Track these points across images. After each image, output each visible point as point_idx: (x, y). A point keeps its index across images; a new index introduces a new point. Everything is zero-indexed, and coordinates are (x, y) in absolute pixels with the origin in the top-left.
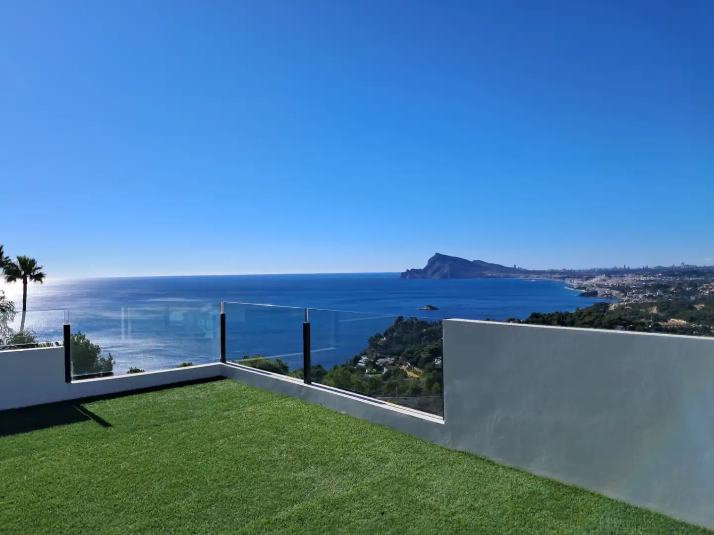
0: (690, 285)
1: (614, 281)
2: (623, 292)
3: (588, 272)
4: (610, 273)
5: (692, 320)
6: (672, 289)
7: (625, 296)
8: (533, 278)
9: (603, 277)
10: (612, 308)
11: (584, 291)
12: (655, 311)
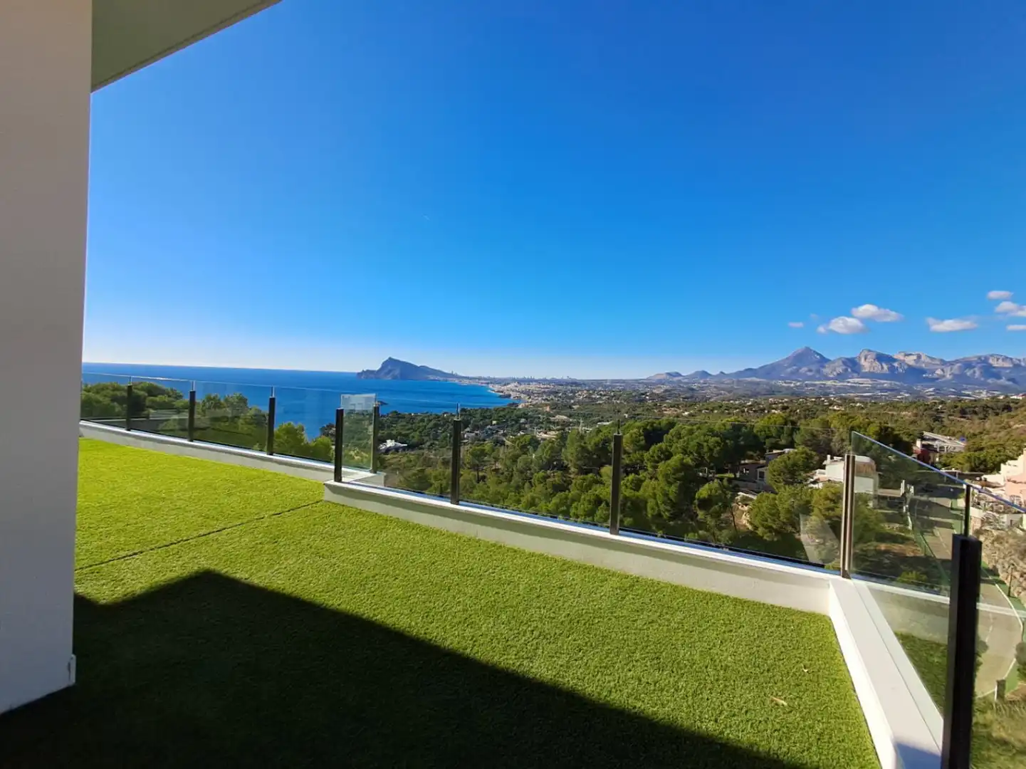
0: (571, 393)
1: (522, 387)
2: (528, 395)
3: (505, 380)
4: (520, 382)
5: (570, 416)
6: (560, 395)
7: (530, 398)
8: (466, 382)
9: (516, 384)
10: (520, 407)
11: (501, 394)
12: (548, 409)
